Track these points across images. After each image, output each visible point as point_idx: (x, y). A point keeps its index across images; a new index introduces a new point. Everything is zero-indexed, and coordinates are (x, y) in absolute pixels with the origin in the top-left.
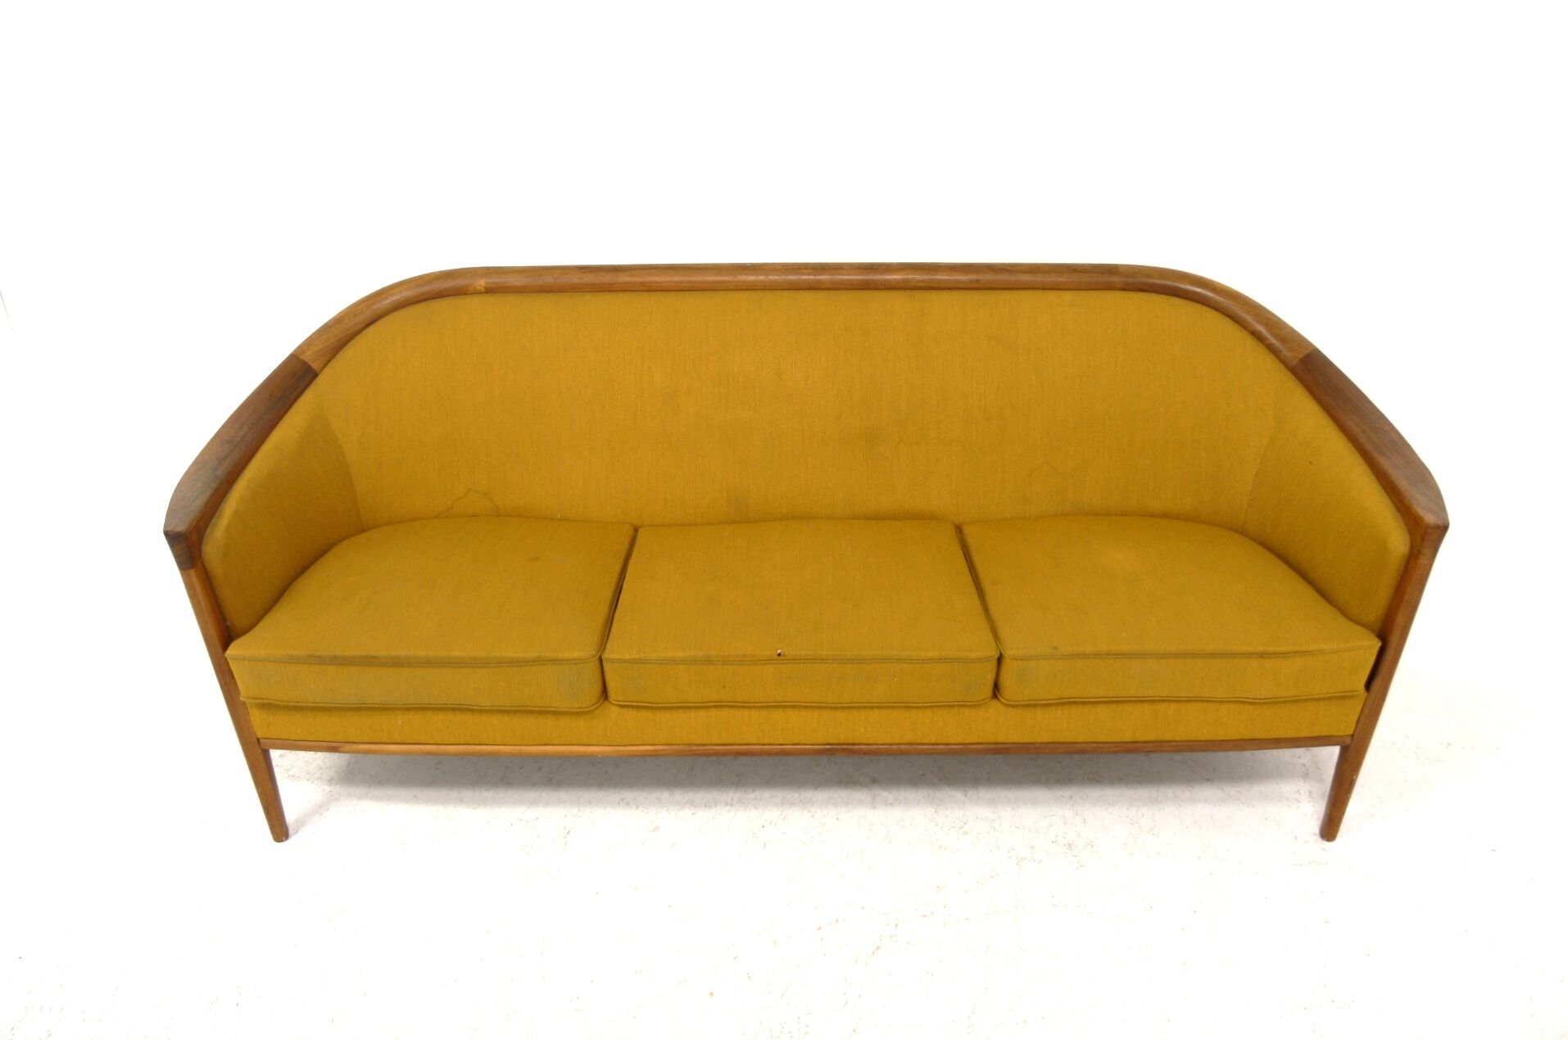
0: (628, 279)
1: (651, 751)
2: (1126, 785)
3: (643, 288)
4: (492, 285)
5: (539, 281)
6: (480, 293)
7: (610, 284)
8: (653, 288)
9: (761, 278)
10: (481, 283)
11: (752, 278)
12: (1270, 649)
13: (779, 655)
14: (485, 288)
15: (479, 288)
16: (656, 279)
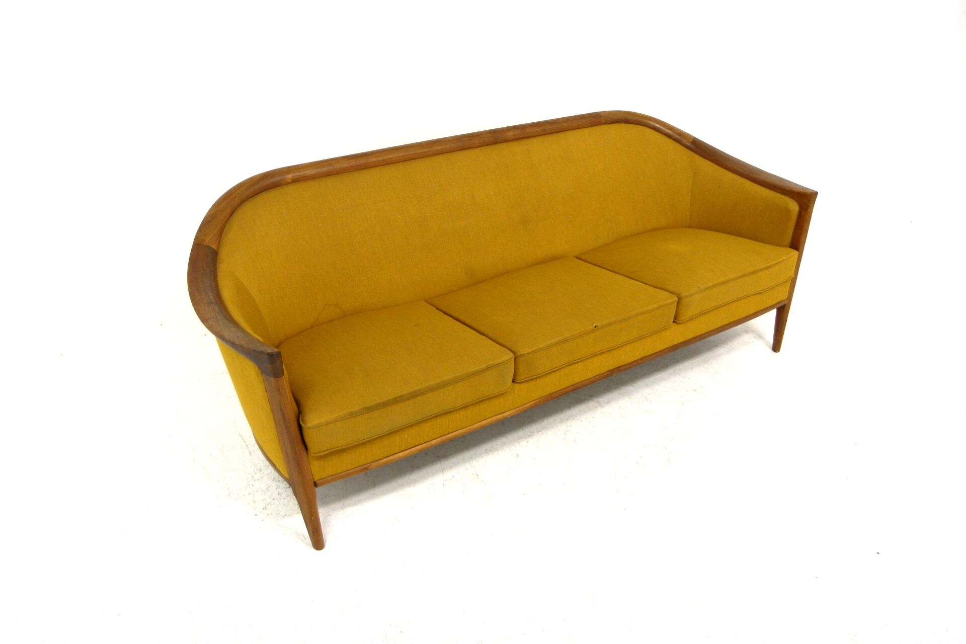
0: (375, 159)
1: (534, 404)
2: (689, 359)
3: (385, 163)
4: (296, 177)
5: (324, 169)
6: (289, 183)
7: (366, 164)
8: (389, 163)
9: (444, 147)
10: (289, 177)
11: (439, 148)
12: (768, 265)
13: (595, 327)
14: (292, 180)
15: (288, 180)
16: (390, 156)
